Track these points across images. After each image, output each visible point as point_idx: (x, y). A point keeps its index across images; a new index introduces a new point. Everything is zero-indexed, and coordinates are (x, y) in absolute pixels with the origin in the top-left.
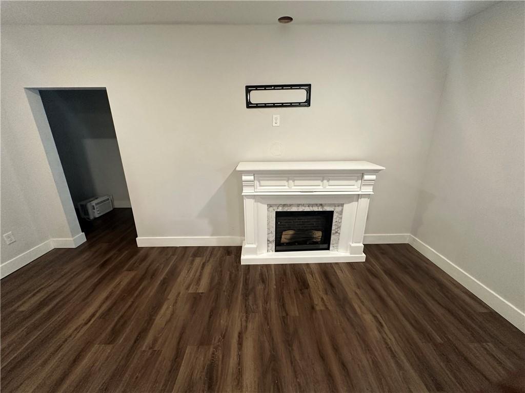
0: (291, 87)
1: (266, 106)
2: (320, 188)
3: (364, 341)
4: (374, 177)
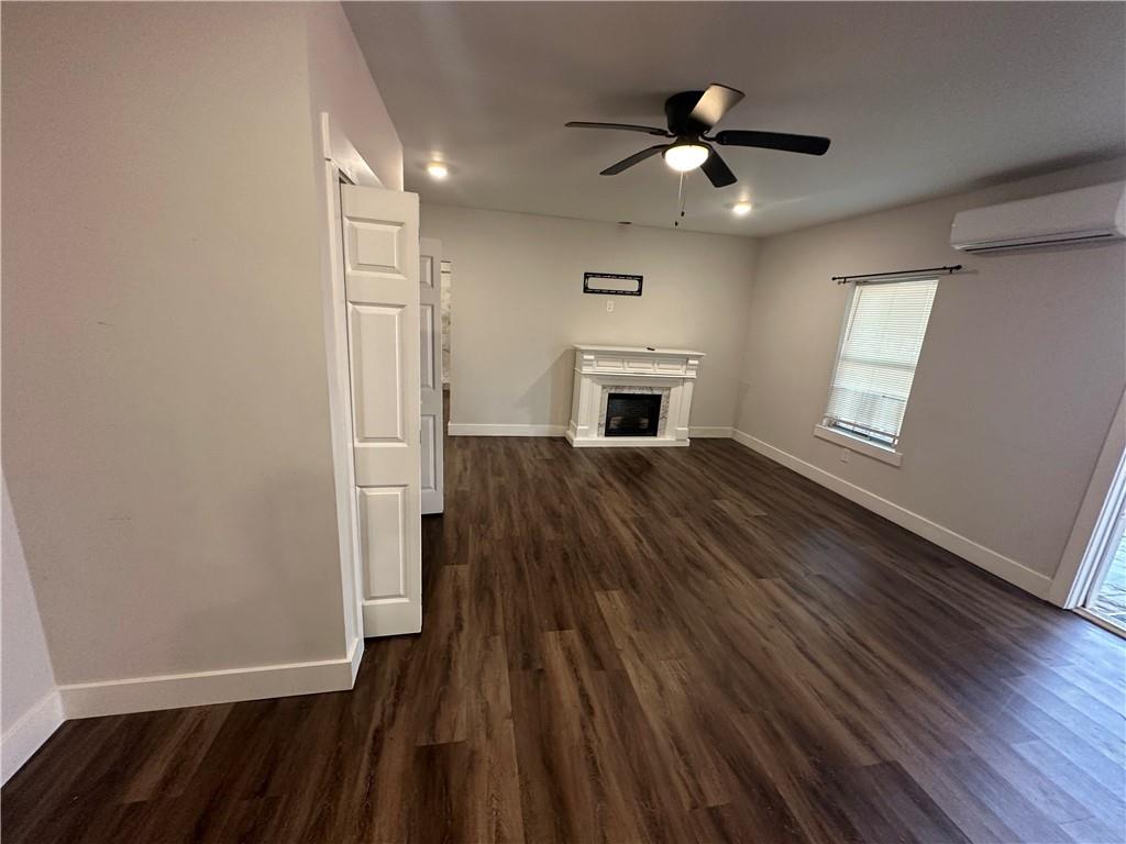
0: (626, 277)
1: (601, 292)
2: (651, 371)
4: (696, 362)
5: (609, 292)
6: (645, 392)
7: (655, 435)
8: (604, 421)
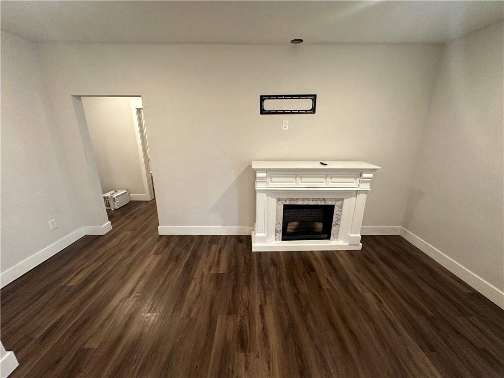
0: (299, 97)
1: (276, 112)
2: (324, 185)
3: (367, 314)
4: (371, 175)
5: (284, 112)
6: (319, 203)
7: (329, 238)
8: (280, 228)
